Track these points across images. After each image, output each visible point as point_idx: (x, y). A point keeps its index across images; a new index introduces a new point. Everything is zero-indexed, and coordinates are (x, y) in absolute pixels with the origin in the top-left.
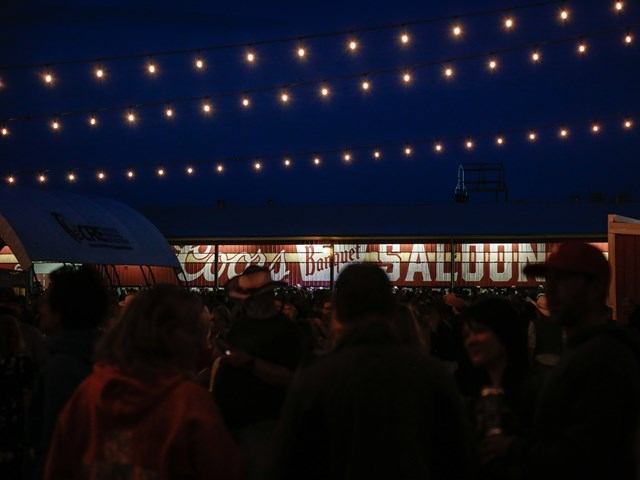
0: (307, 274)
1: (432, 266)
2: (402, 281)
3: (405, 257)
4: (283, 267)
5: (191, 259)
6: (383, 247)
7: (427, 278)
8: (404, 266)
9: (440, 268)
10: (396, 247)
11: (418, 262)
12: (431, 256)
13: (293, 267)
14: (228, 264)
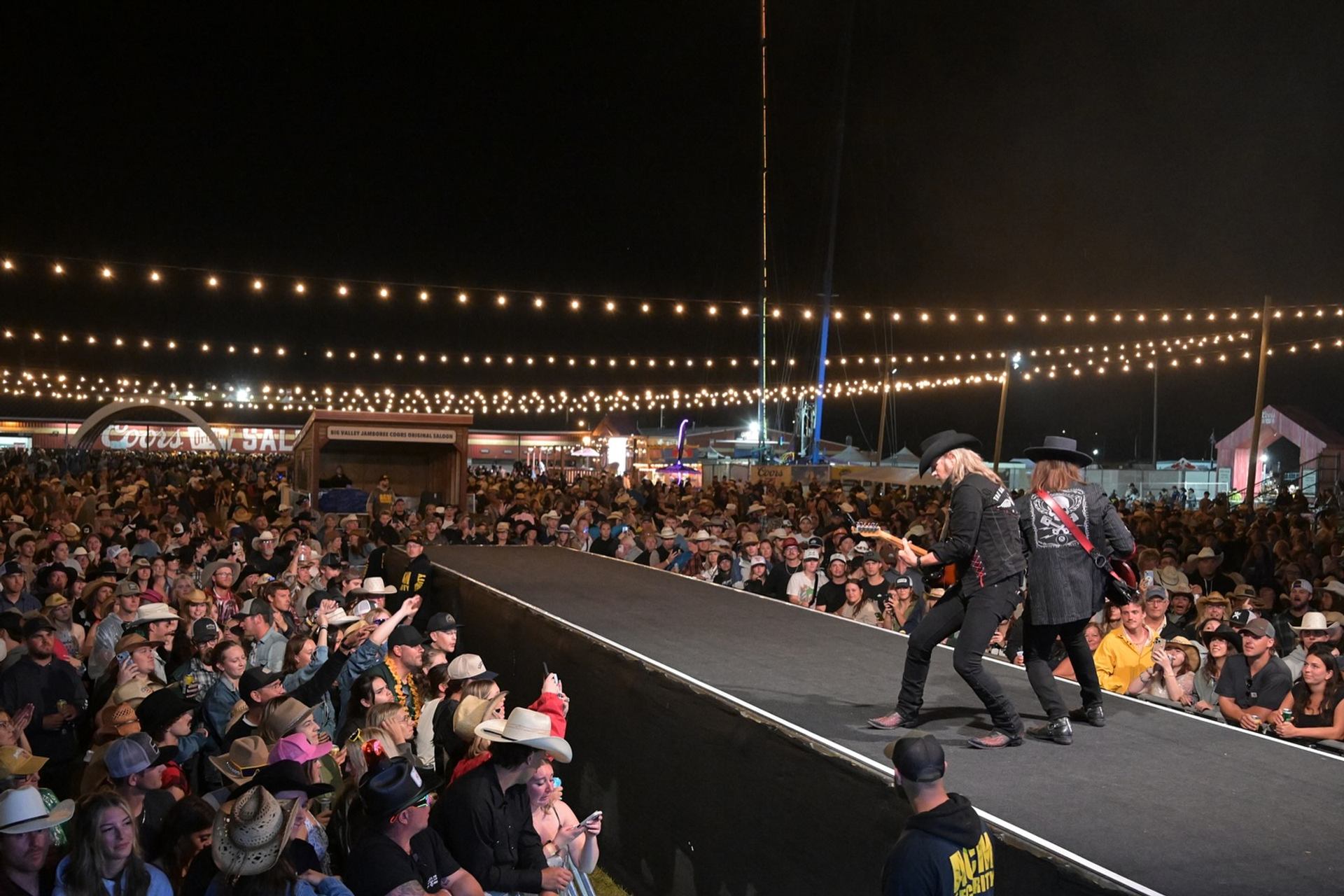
0: (196, 444)
1: (277, 442)
2: (257, 451)
3: (260, 436)
4: (178, 440)
5: (113, 433)
6: (246, 430)
7: (274, 448)
8: (259, 442)
9: (282, 443)
10: (254, 430)
11: (268, 439)
12: (277, 436)
13: (186, 441)
14: (140, 438)
